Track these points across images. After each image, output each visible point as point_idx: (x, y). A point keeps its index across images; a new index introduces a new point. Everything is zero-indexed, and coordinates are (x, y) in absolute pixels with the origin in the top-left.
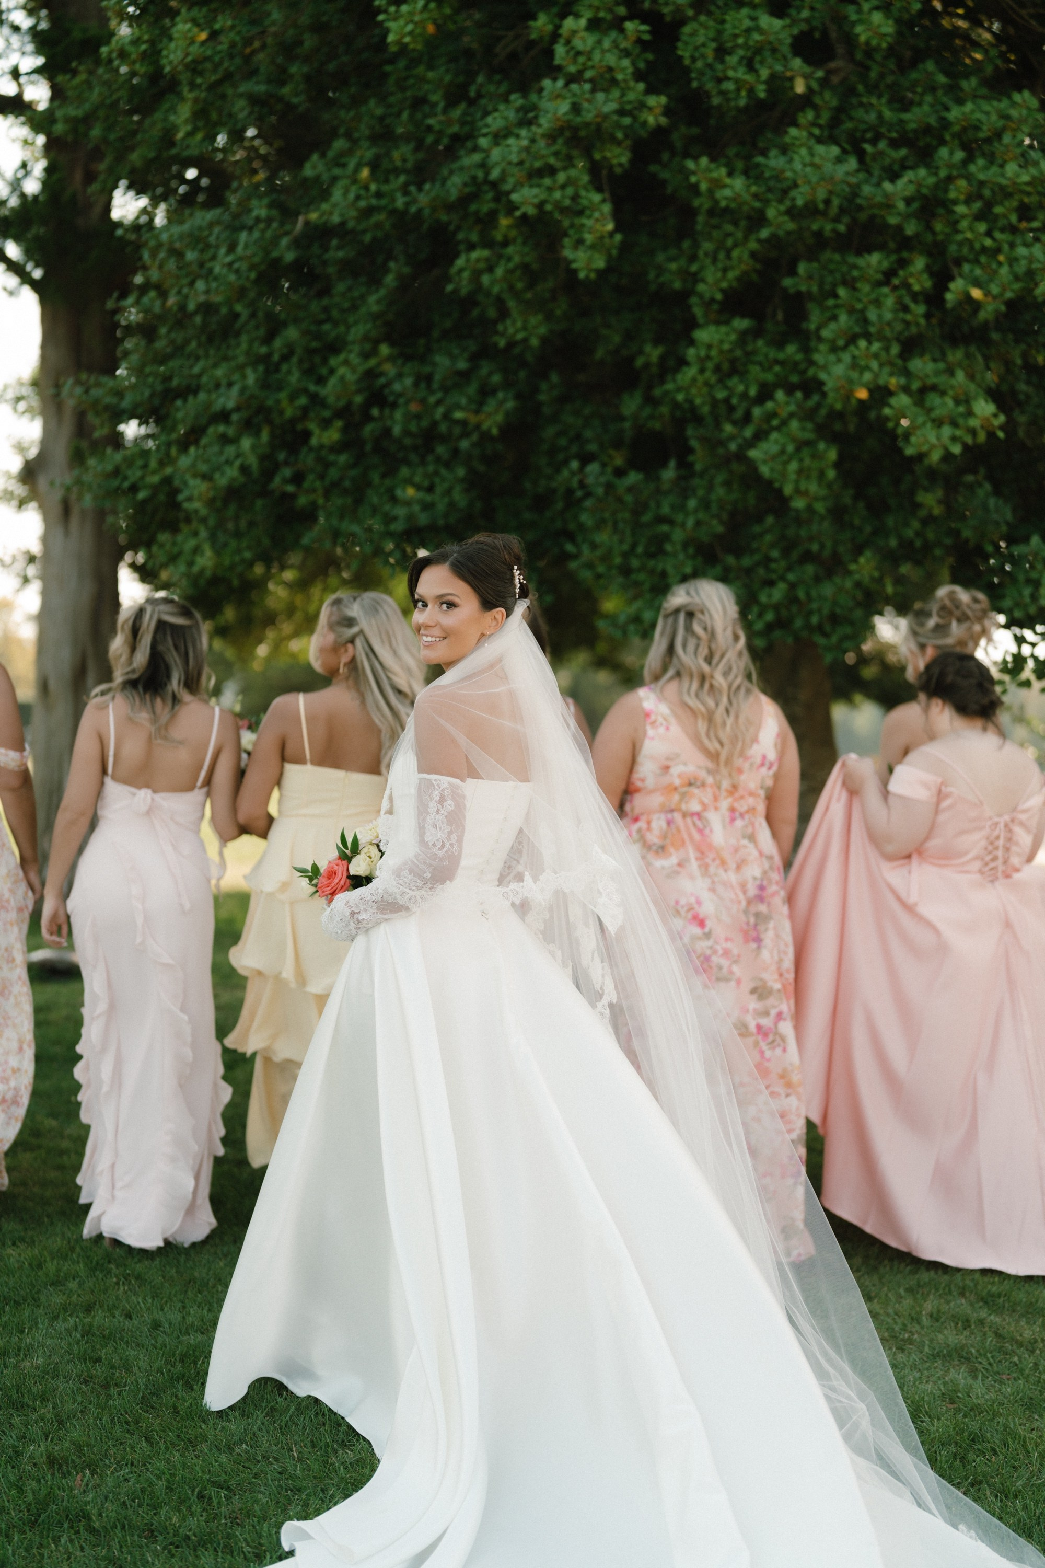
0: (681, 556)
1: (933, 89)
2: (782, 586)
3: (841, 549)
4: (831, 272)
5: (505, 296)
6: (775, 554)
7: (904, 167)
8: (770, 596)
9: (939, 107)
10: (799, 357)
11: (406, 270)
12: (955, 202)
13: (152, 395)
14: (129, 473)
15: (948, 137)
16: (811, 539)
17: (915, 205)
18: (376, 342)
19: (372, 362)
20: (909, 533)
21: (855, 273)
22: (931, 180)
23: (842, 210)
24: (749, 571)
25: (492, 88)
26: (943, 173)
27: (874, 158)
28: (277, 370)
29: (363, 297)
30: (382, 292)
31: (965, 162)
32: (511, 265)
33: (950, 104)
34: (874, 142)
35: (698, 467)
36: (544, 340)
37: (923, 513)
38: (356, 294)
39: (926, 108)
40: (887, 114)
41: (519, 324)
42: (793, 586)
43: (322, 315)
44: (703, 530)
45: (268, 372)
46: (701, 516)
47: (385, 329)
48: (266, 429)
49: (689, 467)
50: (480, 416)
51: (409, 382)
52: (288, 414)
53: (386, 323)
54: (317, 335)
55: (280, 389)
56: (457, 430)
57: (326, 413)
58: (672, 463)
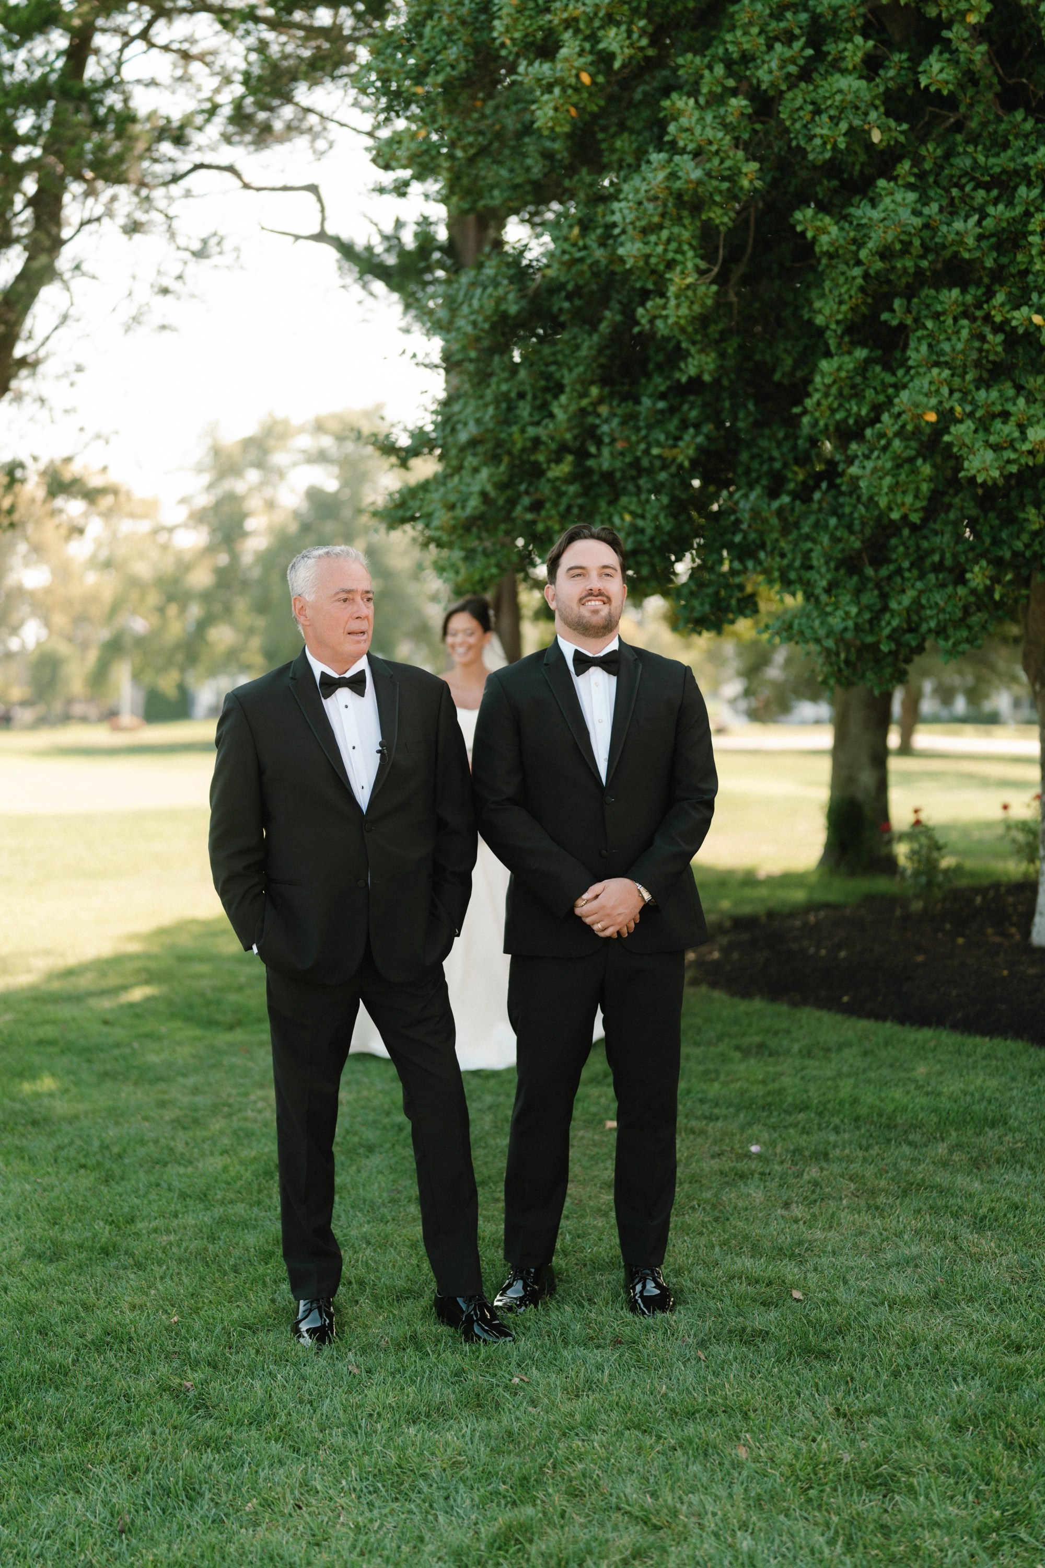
2: (911, 593)
3: (962, 559)
4: (927, 307)
8: (900, 603)
11: (619, 318)
18: (592, 383)
19: (584, 402)
20: (1020, 545)
21: (940, 307)
22: (1010, 215)
26: (1021, 209)
28: (516, 408)
30: (596, 338)
36: (713, 374)
40: (981, 159)
42: (919, 593)
43: (551, 359)
44: (840, 546)
45: (510, 409)
46: (838, 534)
47: (599, 371)
48: (506, 459)
49: (838, 487)
50: (676, 451)
51: (615, 422)
52: (519, 445)
53: (601, 366)
54: (548, 377)
55: (516, 423)
56: (657, 464)
57: (553, 447)
58: (824, 486)
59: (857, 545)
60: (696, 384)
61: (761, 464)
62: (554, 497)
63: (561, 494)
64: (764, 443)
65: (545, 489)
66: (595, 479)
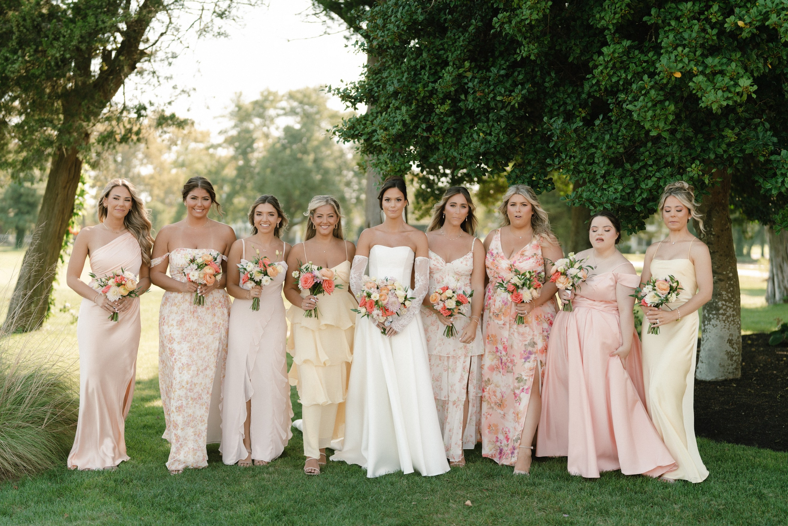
2: (654, 179)
3: (684, 160)
4: (670, 13)
8: (647, 185)
11: (480, 24)
14: (358, 127)
18: (464, 61)
19: (461, 71)
20: (720, 151)
21: (679, 13)
28: (420, 74)
29: (459, 38)
30: (467, 35)
35: (614, 118)
37: (727, 141)
41: (526, 49)
43: (440, 47)
44: (612, 151)
45: (415, 75)
46: (611, 144)
47: (468, 54)
48: (414, 103)
49: (609, 118)
50: (511, 98)
51: (476, 81)
52: (422, 95)
53: (469, 51)
54: (438, 57)
55: (420, 82)
56: (500, 105)
57: (441, 96)
58: (601, 117)
59: (622, 150)
60: (525, 61)
61: (559, 107)
62: (439, 124)
63: (443, 122)
64: (560, 95)
65: (435, 120)
66: (463, 114)
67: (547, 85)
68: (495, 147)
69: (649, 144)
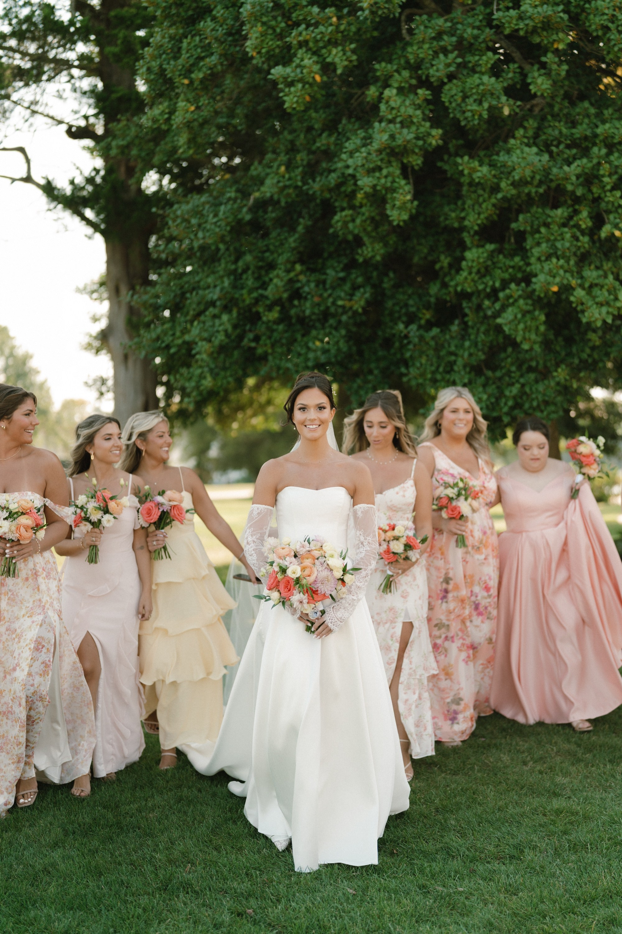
0: (463, 373)
1: (588, 116)
2: (518, 386)
3: (549, 364)
4: (537, 218)
5: (362, 235)
6: (513, 369)
7: (575, 159)
8: (511, 392)
9: (592, 125)
10: (521, 263)
12: (603, 176)
13: (175, 296)
14: (165, 339)
15: (598, 142)
16: (531, 359)
17: (581, 180)
18: (294, 263)
19: (292, 274)
20: (585, 355)
21: (549, 220)
22: (590, 165)
23: (541, 183)
24: (500, 379)
25: (350, 126)
26: (595, 161)
27: (558, 155)
28: (241, 279)
29: (286, 239)
30: (297, 236)
31: (608, 155)
32: (364, 218)
33: (599, 123)
34: (557, 146)
35: (470, 323)
36: (384, 257)
38: (283, 237)
39: (585, 126)
40: (564, 130)
41: (370, 249)
42: (523, 386)
43: (265, 248)
44: (474, 358)
45: (235, 279)
46: (472, 351)
47: (298, 256)
48: (236, 310)
49: (465, 323)
50: (353, 302)
51: (312, 285)
52: (247, 302)
53: (299, 252)
54: (262, 259)
55: (242, 288)
56: (340, 310)
57: (268, 302)
58: (457, 322)
59: (483, 357)
60: (369, 262)
61: (401, 308)
62: (268, 333)
63: (272, 331)
64: (401, 297)
65: (261, 328)
66: (294, 321)
67: (385, 285)
68: (336, 356)
69: (510, 350)
